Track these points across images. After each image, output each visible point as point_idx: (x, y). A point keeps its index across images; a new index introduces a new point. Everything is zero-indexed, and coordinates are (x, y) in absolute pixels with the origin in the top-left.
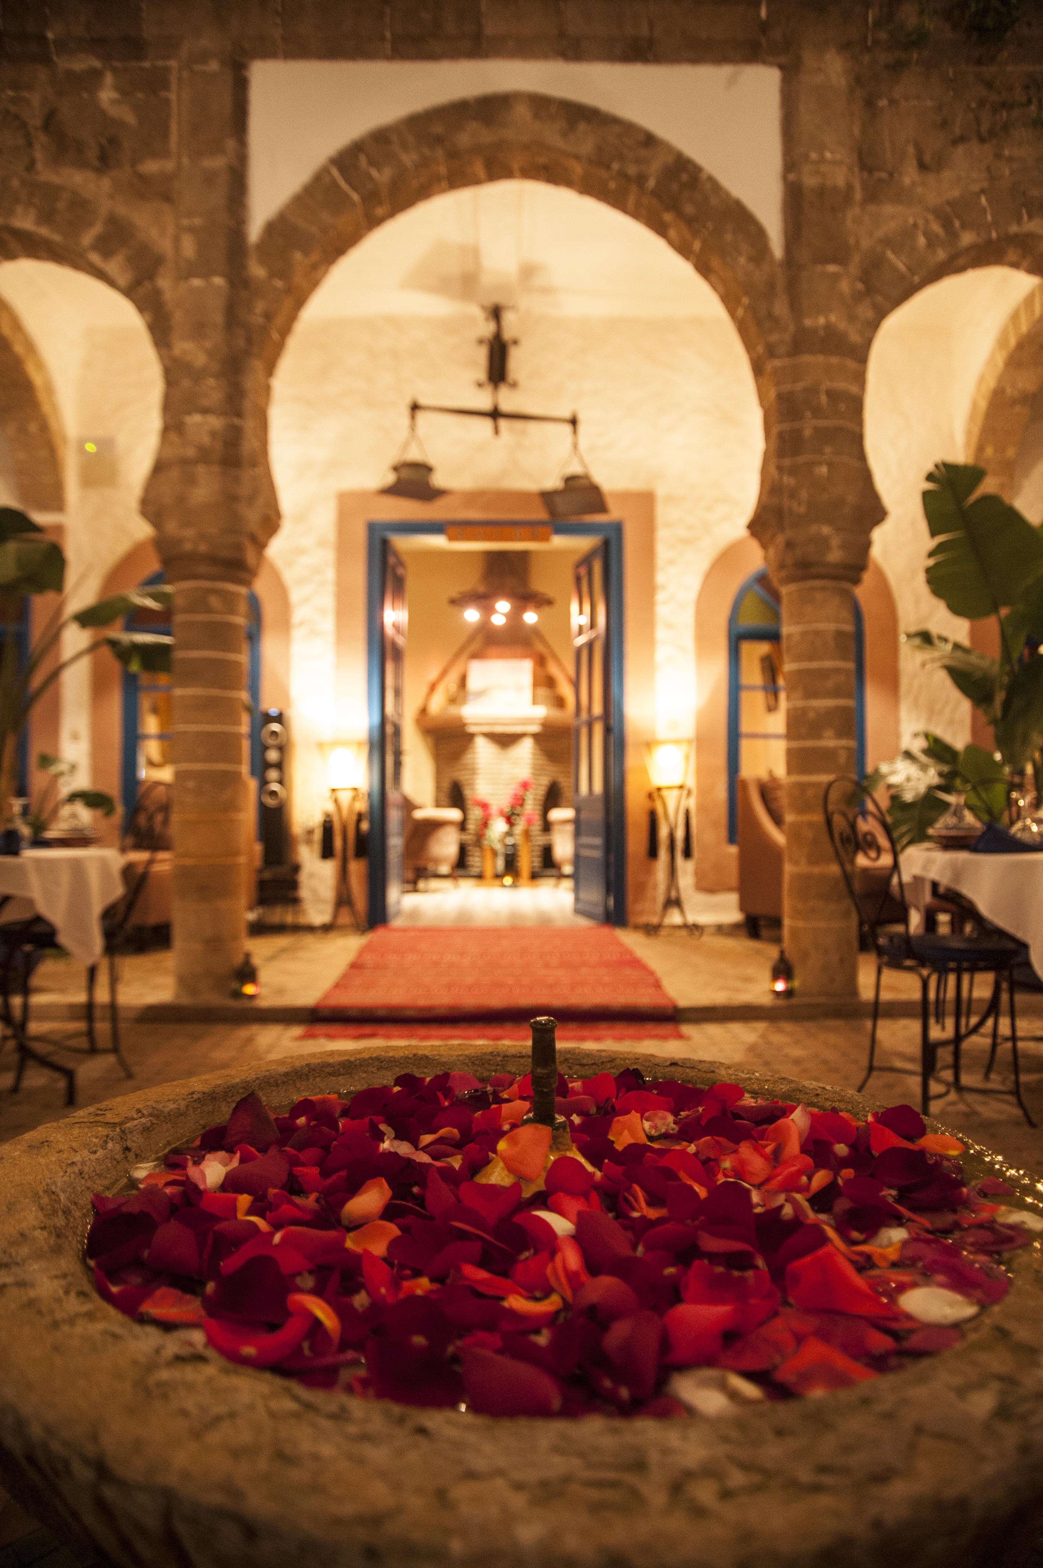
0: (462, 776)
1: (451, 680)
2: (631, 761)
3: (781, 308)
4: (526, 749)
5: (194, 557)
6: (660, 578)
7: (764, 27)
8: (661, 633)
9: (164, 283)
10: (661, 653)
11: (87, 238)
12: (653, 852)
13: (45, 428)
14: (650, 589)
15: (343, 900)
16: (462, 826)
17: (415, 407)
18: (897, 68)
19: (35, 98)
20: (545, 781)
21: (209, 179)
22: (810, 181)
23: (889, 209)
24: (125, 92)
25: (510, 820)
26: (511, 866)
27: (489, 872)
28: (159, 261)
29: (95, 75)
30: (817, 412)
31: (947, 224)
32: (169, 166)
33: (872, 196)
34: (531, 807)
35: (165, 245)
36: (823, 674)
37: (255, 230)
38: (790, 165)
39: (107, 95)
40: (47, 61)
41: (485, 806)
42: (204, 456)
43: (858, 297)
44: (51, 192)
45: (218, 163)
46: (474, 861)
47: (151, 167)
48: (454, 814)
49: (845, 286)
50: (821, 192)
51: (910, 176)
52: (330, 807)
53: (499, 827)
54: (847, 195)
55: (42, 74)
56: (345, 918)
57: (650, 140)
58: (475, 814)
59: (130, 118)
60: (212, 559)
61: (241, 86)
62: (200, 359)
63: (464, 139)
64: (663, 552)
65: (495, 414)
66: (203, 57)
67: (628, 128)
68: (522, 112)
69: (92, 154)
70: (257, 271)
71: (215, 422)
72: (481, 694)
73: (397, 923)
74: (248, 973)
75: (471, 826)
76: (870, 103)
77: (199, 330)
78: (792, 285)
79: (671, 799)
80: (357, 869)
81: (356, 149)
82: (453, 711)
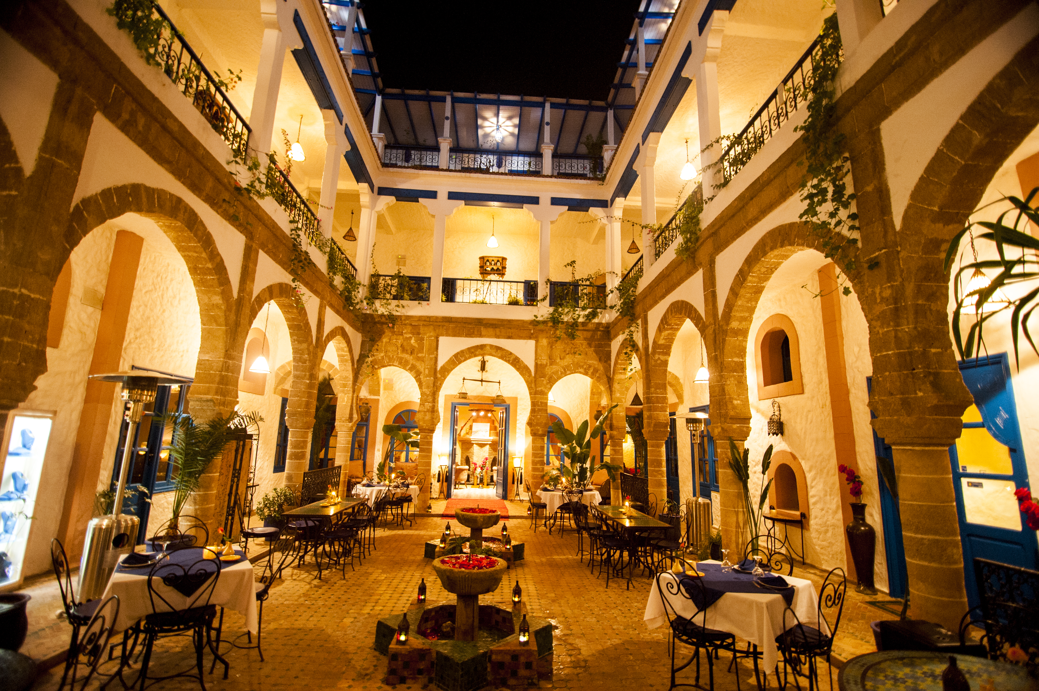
0: (469, 455)
1: (467, 426)
2: (510, 460)
3: (533, 386)
4: (487, 448)
5: (425, 429)
6: (518, 418)
7: (532, 334)
8: (517, 430)
9: (422, 377)
10: (518, 435)
11: (408, 368)
12: (513, 483)
13: (378, 378)
14: (516, 420)
15: (441, 492)
16: (469, 470)
17: (464, 379)
18: (557, 341)
19: (400, 341)
20: (493, 457)
21: (431, 359)
22: (539, 363)
23: (554, 367)
24: (416, 341)
25: (482, 468)
26: (482, 481)
27: (475, 483)
28: (421, 373)
29: (411, 338)
30: (538, 406)
31: (565, 370)
32: (424, 355)
33: (551, 364)
34: (488, 464)
35: (422, 370)
36: (538, 454)
37: (439, 368)
38: (536, 359)
39: (413, 341)
40: (402, 335)
41: (475, 464)
42: (428, 411)
43: (547, 384)
44: (401, 359)
45: (433, 356)
46: (471, 479)
47: (420, 355)
48: (467, 467)
49: (545, 382)
50: (541, 365)
51: (558, 360)
52: (440, 469)
53: (479, 470)
54: (546, 365)
55: (401, 337)
56: (442, 496)
57: (511, 353)
58: (472, 466)
59: (417, 346)
60: (429, 430)
61: (438, 341)
62: (428, 393)
63: (477, 353)
64: (519, 411)
65: (482, 381)
66: (431, 336)
67: (507, 351)
68: (488, 348)
69: (409, 352)
70: (439, 376)
71: (431, 405)
72: (476, 432)
73: (453, 497)
74: (430, 507)
75: (471, 469)
76: (551, 347)
77: (428, 387)
78: (535, 381)
79: (517, 470)
80: (445, 484)
81: (458, 353)
82: (468, 436)
